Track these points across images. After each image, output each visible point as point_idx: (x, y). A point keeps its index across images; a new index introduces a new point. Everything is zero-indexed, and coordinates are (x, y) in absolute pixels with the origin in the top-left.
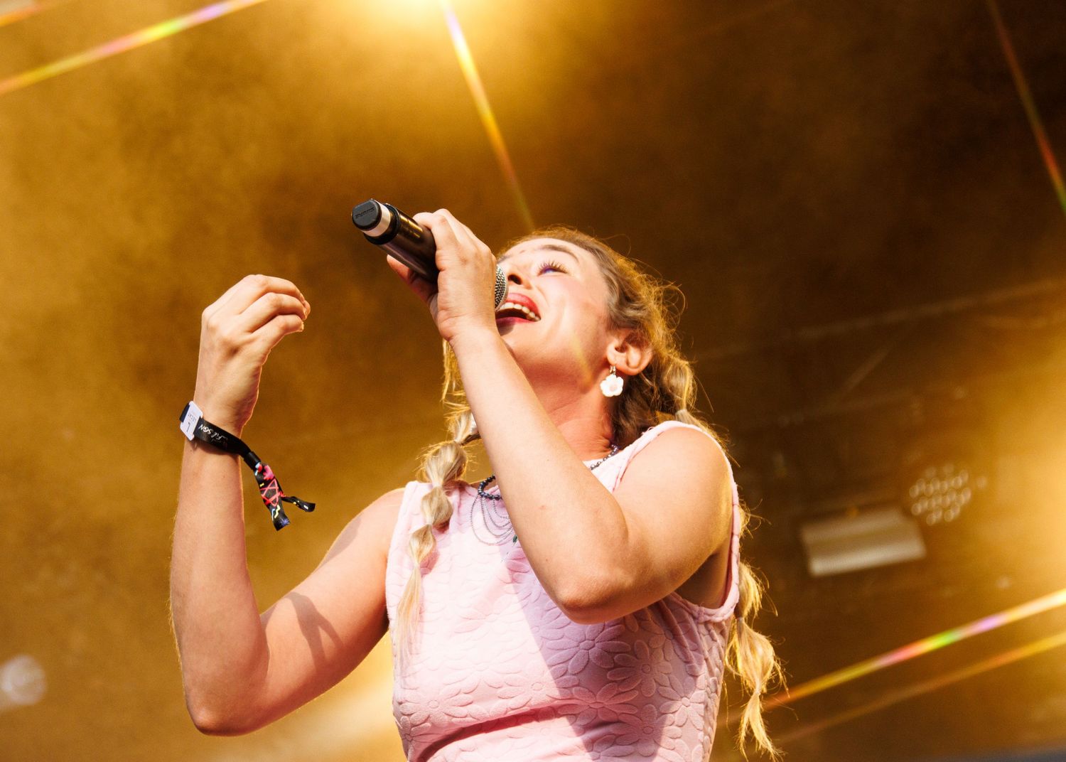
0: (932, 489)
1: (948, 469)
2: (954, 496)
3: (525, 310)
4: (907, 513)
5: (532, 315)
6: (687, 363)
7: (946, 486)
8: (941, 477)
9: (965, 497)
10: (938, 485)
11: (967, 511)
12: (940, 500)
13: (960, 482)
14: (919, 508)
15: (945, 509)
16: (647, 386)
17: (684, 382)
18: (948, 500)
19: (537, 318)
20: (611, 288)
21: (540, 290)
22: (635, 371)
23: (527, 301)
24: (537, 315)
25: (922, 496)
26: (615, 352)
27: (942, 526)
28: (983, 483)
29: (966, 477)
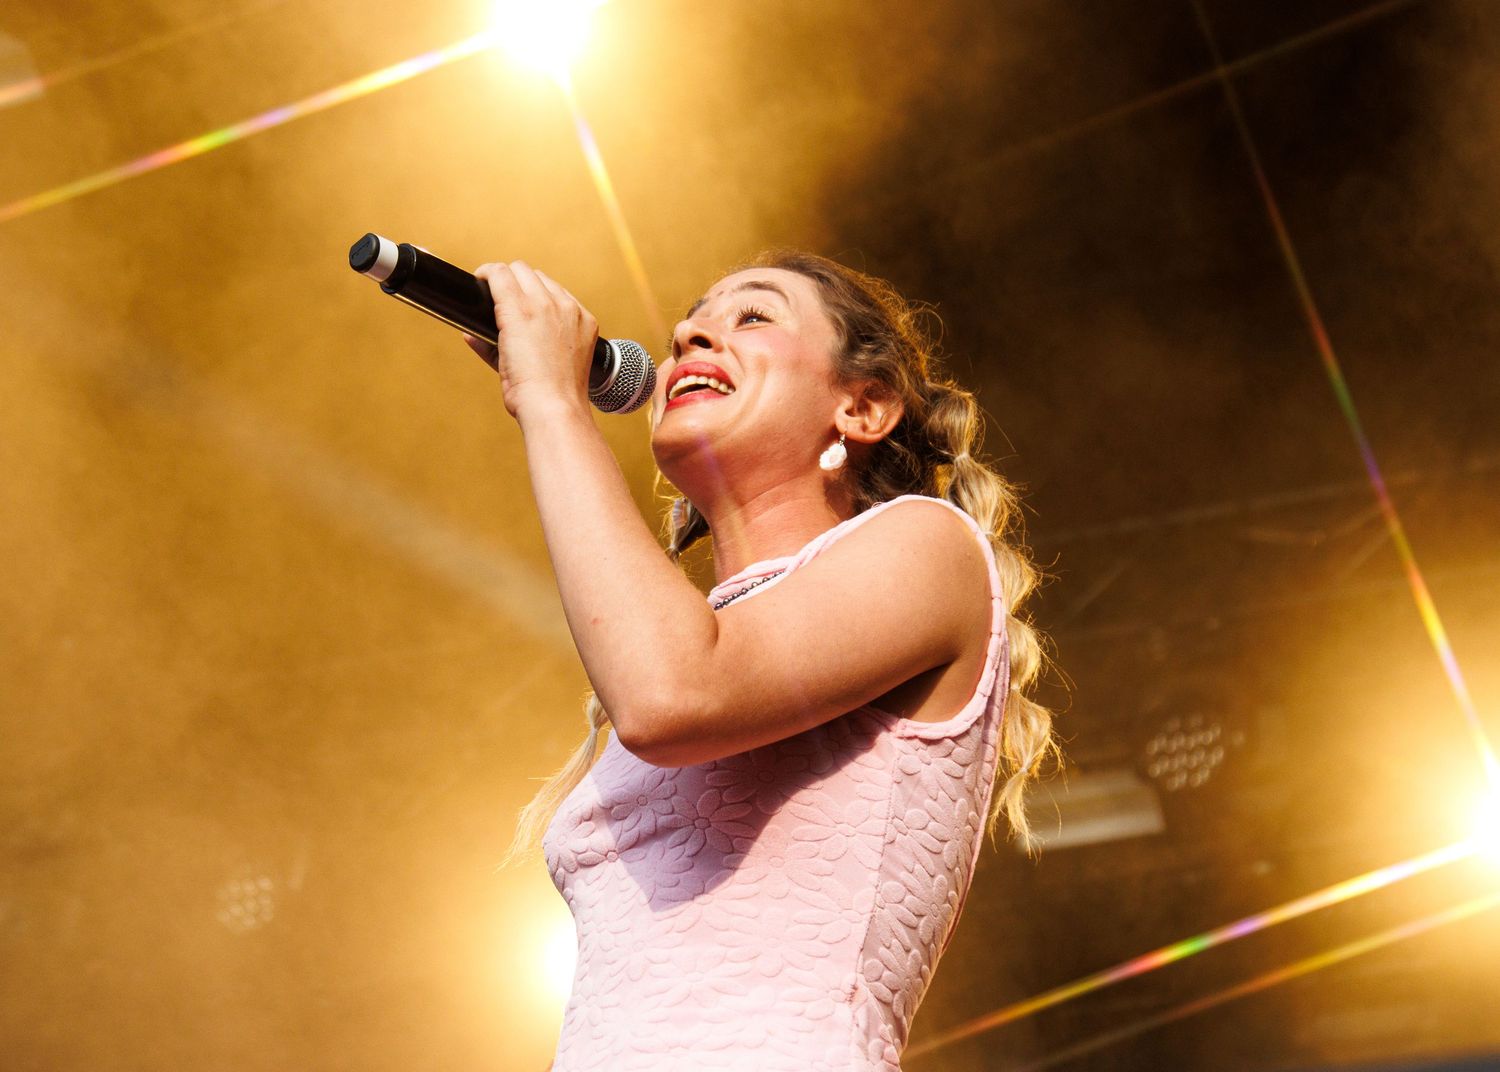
0: (1174, 745)
1: (1196, 720)
2: (1203, 755)
3: (712, 383)
4: (1143, 775)
5: (723, 388)
6: (969, 394)
7: (1192, 743)
8: (1186, 731)
9: (1217, 757)
10: (1182, 741)
11: (1220, 774)
12: (1184, 759)
13: (1211, 737)
14: (1157, 770)
15: (1192, 772)
16: (896, 454)
17: (963, 420)
18: (1195, 761)
19: (730, 391)
20: (837, 329)
21: (732, 350)
22: (878, 436)
23: (714, 371)
24: (731, 386)
25: (1163, 754)
26: (848, 417)
27: (1188, 792)
28: (1239, 739)
29: (1218, 732)
